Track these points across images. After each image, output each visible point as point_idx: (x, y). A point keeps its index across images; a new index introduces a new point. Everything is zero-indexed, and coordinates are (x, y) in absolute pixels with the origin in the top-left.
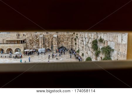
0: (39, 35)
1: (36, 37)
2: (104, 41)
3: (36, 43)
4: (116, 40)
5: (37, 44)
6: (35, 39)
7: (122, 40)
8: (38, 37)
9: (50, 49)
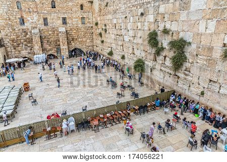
0: (30, 29)
1: (24, 34)
2: (171, 32)
3: (26, 45)
4: (195, 30)
5: (29, 47)
6: (22, 38)
7: (206, 28)
8: (29, 34)
9: (56, 54)
